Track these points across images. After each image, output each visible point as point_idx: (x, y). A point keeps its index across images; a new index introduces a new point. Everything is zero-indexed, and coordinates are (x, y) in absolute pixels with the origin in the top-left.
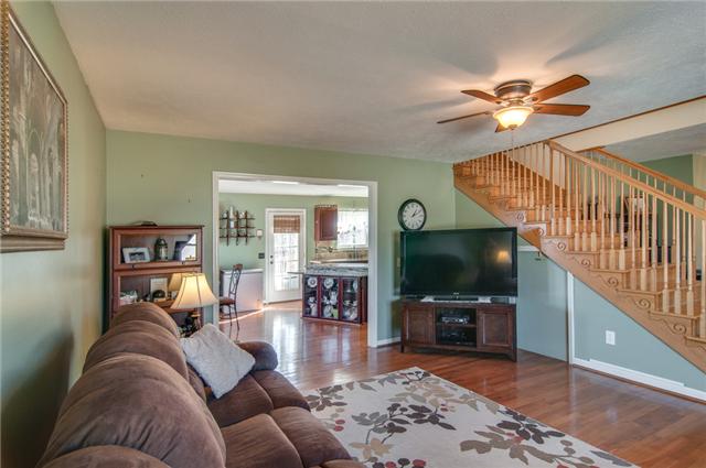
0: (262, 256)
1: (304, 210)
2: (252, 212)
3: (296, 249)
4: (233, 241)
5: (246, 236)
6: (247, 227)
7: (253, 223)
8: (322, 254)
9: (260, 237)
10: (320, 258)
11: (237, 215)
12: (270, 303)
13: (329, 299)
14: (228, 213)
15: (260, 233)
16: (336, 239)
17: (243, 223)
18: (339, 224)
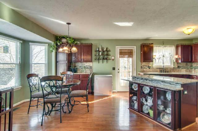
0: (114, 69)
1: (135, 47)
2: (109, 48)
3: (131, 66)
4: (101, 61)
5: (107, 59)
6: (107, 55)
7: (110, 53)
8: (145, 69)
9: (113, 60)
10: (143, 71)
11: (103, 49)
12: (118, 92)
13: (146, 101)
14: (99, 49)
15: (113, 58)
16: (152, 61)
17: (106, 53)
18: (154, 54)
